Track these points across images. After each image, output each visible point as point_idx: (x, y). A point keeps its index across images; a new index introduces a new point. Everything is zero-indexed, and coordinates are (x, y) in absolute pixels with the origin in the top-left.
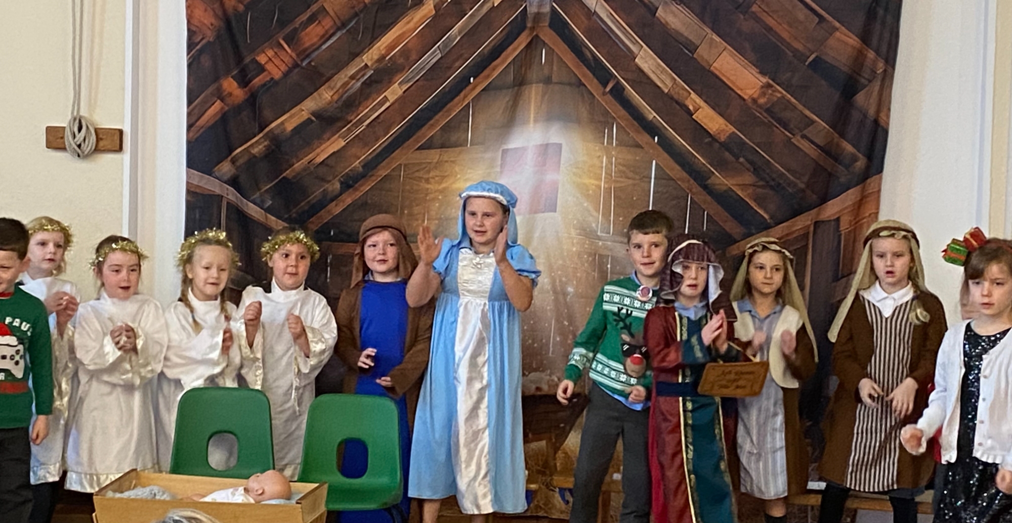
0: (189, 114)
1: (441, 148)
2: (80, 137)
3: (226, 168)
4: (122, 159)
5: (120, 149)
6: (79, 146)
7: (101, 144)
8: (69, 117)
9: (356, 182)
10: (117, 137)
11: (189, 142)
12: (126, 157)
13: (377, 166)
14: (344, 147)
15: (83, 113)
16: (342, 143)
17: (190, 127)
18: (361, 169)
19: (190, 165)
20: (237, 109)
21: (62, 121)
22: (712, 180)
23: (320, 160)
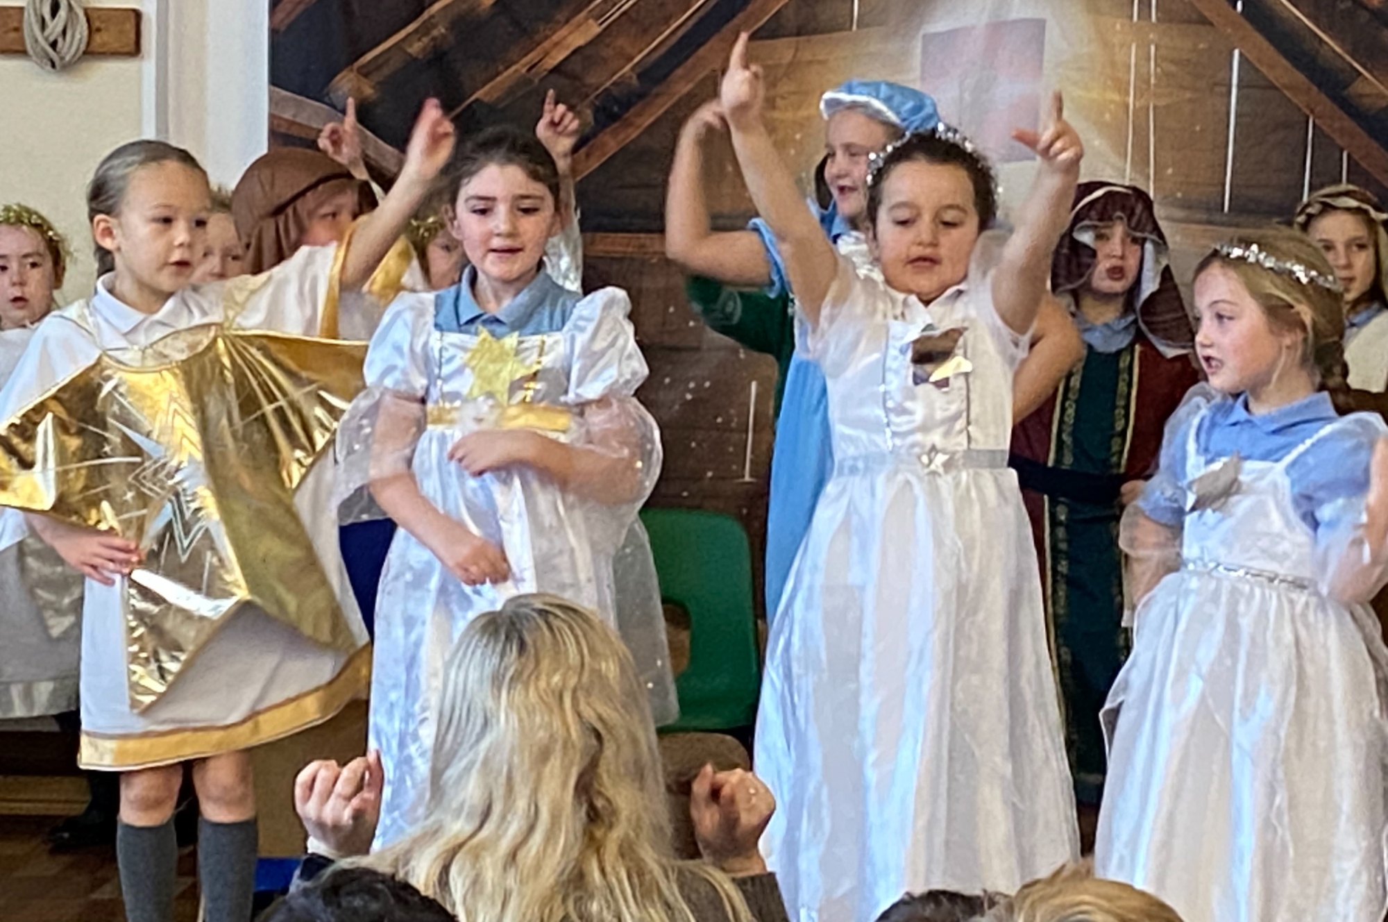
1: (798, 34)
2: (55, 26)
4: (140, 71)
5: (136, 50)
6: (54, 45)
7: (98, 38)
9: (628, 109)
10: (130, 26)
11: (274, 32)
12: (147, 66)
13: (666, 76)
14: (599, 36)
16: (595, 29)
18: (635, 81)
19: (275, 80)
22: (1358, 87)
23: (551, 62)
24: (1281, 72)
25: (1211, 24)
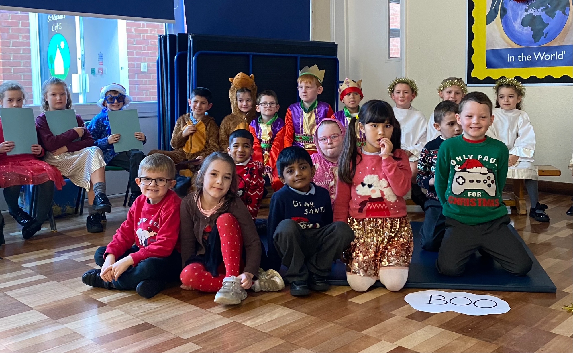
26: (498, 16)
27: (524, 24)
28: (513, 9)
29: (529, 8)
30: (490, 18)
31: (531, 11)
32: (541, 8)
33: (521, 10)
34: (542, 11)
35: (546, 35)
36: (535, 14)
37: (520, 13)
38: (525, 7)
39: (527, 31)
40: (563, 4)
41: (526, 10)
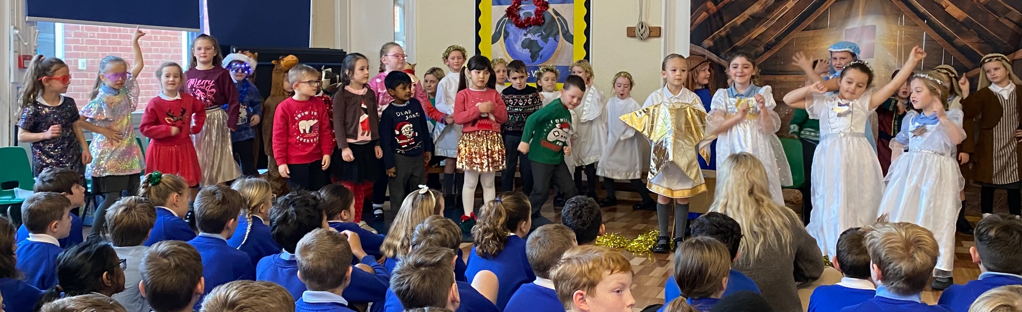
0: (691, 19)
1: (814, 30)
2: (642, 31)
3: (708, 42)
5: (660, 36)
6: (642, 35)
7: (651, 33)
8: (637, 22)
9: (771, 48)
10: (658, 30)
11: (691, 31)
12: (662, 39)
13: (781, 40)
14: (766, 30)
15: (643, 20)
16: (764, 29)
17: (691, 25)
18: (774, 41)
19: (691, 42)
20: (714, 15)
21: (634, 24)
22: (956, 40)
23: (754, 37)
24: (935, 36)
25: (917, 25)
26: (502, 37)
27: (524, 46)
28: (514, 32)
29: (528, 32)
30: (495, 39)
31: (529, 36)
32: (538, 34)
33: (521, 34)
34: (538, 36)
35: (541, 56)
36: (532, 39)
37: (520, 36)
38: (524, 32)
39: (527, 52)
40: (554, 32)
41: (525, 35)
